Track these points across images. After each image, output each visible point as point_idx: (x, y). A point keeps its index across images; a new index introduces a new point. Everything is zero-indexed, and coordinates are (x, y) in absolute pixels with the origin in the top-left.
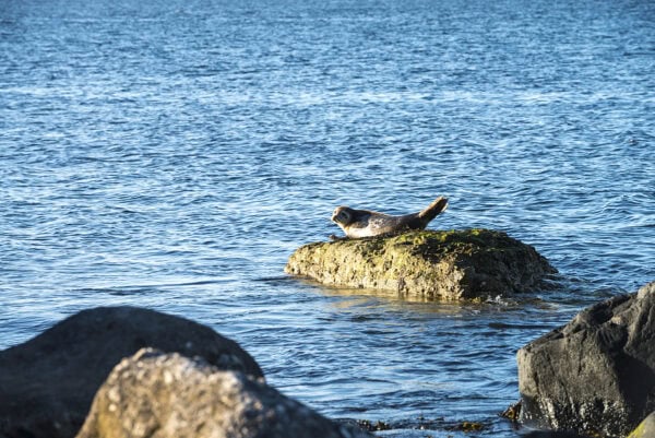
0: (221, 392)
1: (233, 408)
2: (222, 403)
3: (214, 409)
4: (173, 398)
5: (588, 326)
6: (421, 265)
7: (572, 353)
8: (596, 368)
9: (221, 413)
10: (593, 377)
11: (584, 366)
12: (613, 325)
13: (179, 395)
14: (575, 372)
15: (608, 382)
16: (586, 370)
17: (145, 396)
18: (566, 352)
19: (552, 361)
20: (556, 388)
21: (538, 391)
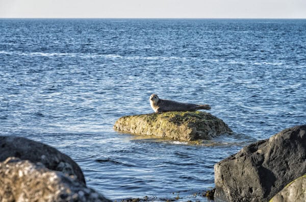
0: (48, 183)
1: (54, 192)
2: (48, 189)
3: (44, 193)
4: (23, 185)
5: (247, 154)
6: (173, 126)
7: (239, 166)
8: (250, 173)
9: (47, 195)
10: (248, 177)
11: (244, 172)
12: (258, 154)
13: (25, 184)
14: (240, 174)
15: (255, 180)
16: (245, 174)
17: (9, 183)
18: (236, 166)
19: (230, 170)
20: (231, 182)
21: (223, 183)
